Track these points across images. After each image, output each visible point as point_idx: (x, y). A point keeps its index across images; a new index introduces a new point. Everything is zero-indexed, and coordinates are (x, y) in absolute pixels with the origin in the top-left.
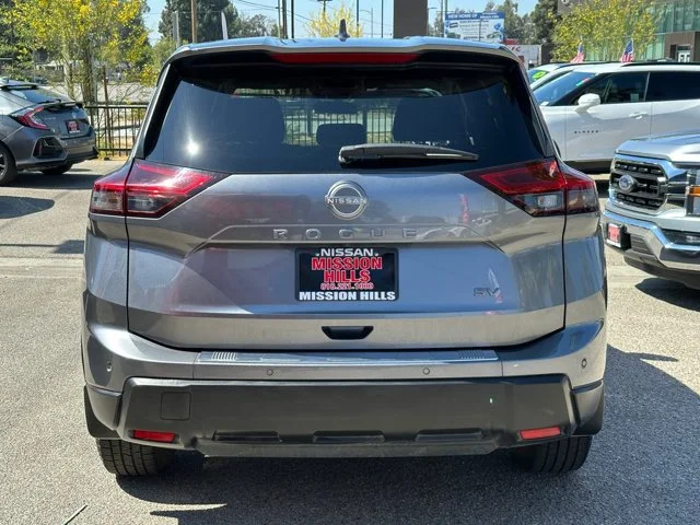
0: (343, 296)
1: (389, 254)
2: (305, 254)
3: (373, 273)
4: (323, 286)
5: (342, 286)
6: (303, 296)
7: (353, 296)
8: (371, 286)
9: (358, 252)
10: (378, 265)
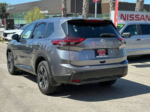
0: (102, 56)
1: (107, 50)
2: (96, 50)
3: (105, 53)
4: (99, 55)
5: (102, 55)
6: (97, 57)
7: (103, 56)
8: (105, 55)
9: (103, 50)
10: (105, 52)
